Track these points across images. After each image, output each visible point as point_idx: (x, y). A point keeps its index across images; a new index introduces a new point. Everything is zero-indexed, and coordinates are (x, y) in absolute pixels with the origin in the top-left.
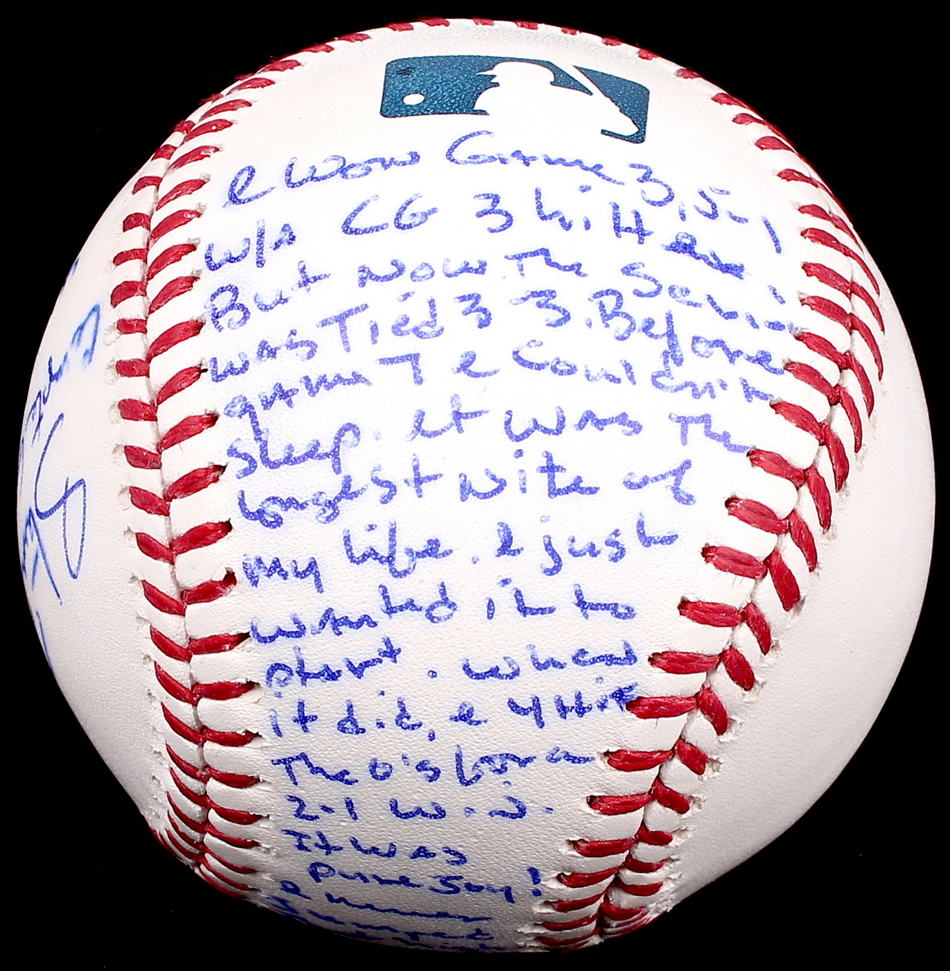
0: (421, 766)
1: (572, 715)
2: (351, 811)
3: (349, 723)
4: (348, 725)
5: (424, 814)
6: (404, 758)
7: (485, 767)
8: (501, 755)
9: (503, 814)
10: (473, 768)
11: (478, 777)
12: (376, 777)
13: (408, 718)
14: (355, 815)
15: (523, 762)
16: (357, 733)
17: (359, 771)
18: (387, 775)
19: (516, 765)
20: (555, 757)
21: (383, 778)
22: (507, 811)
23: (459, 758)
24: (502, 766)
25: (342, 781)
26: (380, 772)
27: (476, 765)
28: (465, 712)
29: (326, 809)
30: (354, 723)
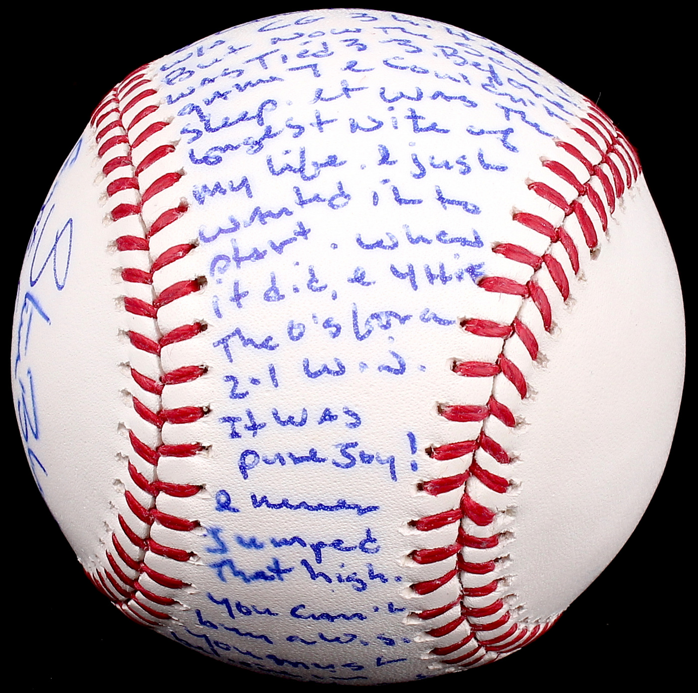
0: (327, 324)
1: (438, 282)
2: (273, 378)
3: (273, 292)
4: (272, 294)
5: (329, 372)
6: (314, 317)
7: (374, 322)
8: (386, 312)
9: (389, 369)
10: (366, 324)
11: (369, 332)
12: (292, 339)
13: (317, 281)
14: (277, 383)
15: (404, 320)
16: (279, 299)
17: (280, 336)
18: (301, 334)
19: (398, 321)
20: (426, 317)
21: (298, 338)
22: (392, 366)
23: (355, 314)
24: (387, 322)
25: (266, 347)
26: (296, 333)
27: (367, 321)
28: (359, 275)
29: (255, 381)
30: (277, 291)
